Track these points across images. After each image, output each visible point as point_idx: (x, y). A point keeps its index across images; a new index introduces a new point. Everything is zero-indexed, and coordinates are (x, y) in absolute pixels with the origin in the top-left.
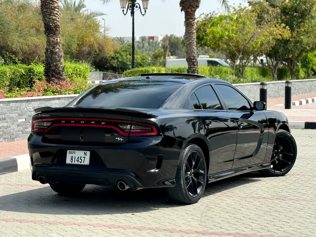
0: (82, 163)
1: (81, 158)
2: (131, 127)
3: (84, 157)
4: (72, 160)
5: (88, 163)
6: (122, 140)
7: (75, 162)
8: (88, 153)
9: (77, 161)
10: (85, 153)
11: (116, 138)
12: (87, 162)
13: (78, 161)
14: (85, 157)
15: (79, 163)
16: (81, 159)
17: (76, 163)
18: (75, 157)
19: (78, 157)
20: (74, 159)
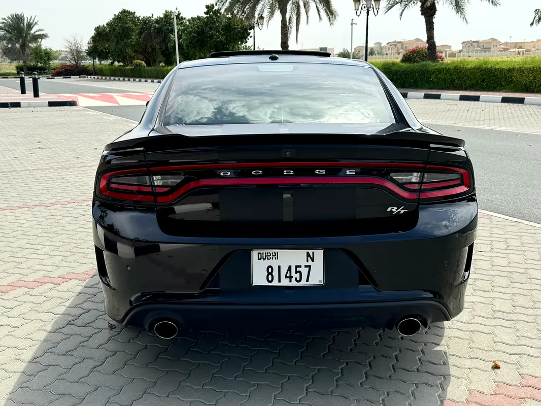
0: (303, 283)
1: (298, 269)
2: (422, 178)
3: (306, 266)
4: (270, 277)
5: (320, 281)
6: (402, 212)
7: (279, 281)
8: (319, 254)
9: (286, 277)
10: (308, 254)
12: (317, 277)
13: (291, 277)
14: (309, 267)
15: (294, 283)
16: (300, 272)
17: (285, 282)
18: (279, 267)
19: (290, 267)
20: (275, 274)
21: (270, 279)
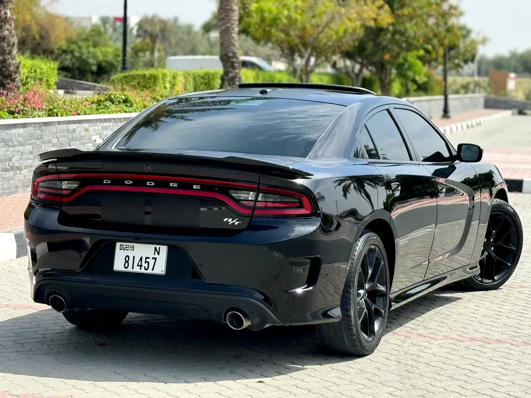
0: (150, 271)
1: (147, 260)
2: (257, 196)
3: (153, 258)
4: (127, 264)
5: (162, 271)
6: (237, 223)
7: (133, 268)
8: (164, 249)
9: (138, 265)
10: (156, 249)
11: (225, 220)
12: (160, 268)
13: (141, 266)
14: (155, 259)
15: (143, 271)
16: (148, 262)
17: (137, 269)
18: (134, 257)
19: (141, 258)
20: (131, 262)
21: (126, 266)
